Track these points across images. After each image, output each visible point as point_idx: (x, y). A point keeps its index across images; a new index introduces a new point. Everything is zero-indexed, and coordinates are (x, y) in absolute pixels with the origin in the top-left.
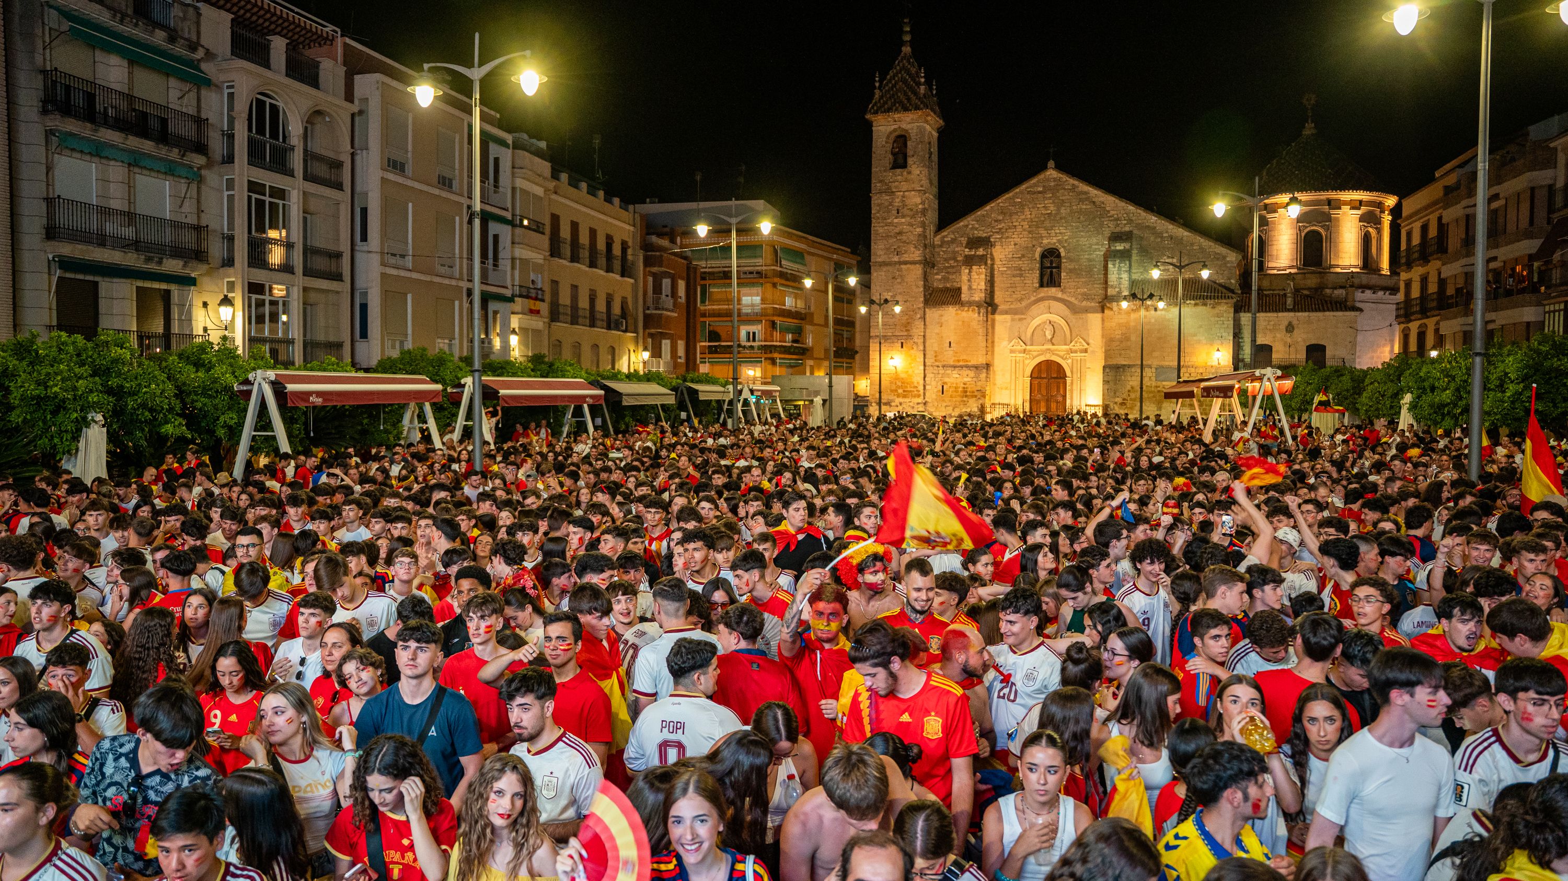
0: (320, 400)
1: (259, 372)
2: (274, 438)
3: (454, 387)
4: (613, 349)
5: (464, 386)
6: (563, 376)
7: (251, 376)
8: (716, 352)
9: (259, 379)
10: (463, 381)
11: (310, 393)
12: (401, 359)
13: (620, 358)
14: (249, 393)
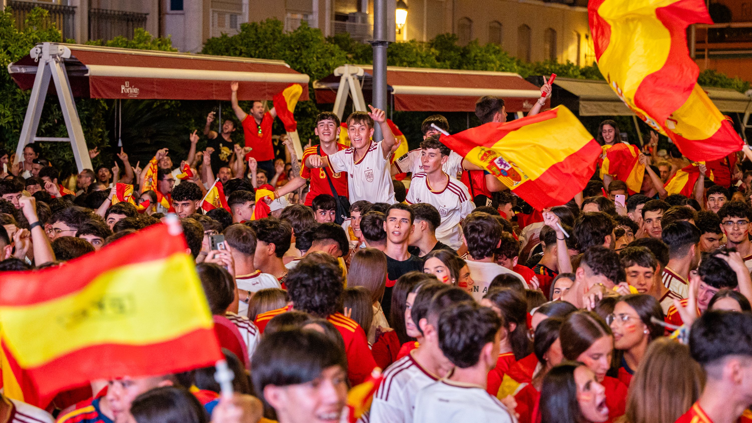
0: (136, 90)
1: (47, 45)
2: (67, 146)
3: (322, 80)
4: (553, 32)
5: (338, 79)
6: (486, 69)
7: (34, 53)
8: (722, 39)
9: (46, 57)
10: (336, 72)
11: (121, 80)
12: (242, 37)
13: (565, 47)
14: (31, 77)
